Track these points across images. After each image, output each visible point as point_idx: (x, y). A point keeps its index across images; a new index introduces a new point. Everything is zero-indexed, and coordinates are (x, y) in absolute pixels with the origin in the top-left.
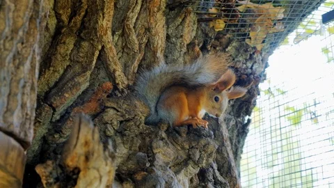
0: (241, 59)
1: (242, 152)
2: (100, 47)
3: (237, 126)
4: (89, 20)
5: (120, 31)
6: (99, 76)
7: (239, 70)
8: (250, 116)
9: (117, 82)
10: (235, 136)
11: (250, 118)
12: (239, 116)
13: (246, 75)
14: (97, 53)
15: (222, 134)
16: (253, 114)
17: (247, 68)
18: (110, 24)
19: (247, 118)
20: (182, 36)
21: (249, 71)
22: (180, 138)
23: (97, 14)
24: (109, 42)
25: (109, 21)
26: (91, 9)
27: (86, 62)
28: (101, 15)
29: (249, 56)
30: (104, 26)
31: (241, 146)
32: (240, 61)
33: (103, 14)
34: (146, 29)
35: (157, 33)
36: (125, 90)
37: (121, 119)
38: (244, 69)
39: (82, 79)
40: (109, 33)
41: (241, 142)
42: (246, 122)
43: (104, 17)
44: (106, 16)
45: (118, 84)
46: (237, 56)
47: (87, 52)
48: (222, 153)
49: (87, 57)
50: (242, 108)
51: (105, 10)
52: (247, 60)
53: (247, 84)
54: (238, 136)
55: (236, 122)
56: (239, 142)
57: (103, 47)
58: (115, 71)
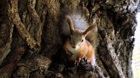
0: (118, 5)
1: (132, 59)
2: (13, 26)
3: (126, 44)
4: (3, 10)
5: (26, 12)
6: (19, 42)
7: (118, 12)
8: (134, 36)
9: (28, 45)
10: (125, 51)
11: (134, 37)
12: (126, 38)
13: (124, 14)
14: (12, 30)
15: (111, 57)
16: (135, 35)
17: (123, 10)
18: (16, 10)
19: (132, 37)
20: (71, 3)
21: (125, 11)
22: (71, 75)
23: (7, 6)
24: (18, 22)
25: (15, 8)
26: (3, 3)
27: (6, 37)
28: (9, 6)
29: (123, 2)
30: (13, 12)
31: (130, 56)
32: (117, 7)
33: (11, 5)
34: (44, 5)
35: (51, 7)
36: (35, 49)
37: (30, 71)
38: (122, 11)
39: (4, 49)
40: (17, 16)
41: (130, 54)
42: (132, 40)
43: (11, 7)
44: (13, 5)
45: (30, 46)
46: (114, 4)
47: (6, 30)
48: (112, 69)
49: (6, 33)
50: (127, 33)
51: (11, 2)
52: (122, 5)
53: (125, 20)
54: (127, 50)
55: (125, 42)
56: (128, 54)
57: (15, 25)
58: (26, 38)
